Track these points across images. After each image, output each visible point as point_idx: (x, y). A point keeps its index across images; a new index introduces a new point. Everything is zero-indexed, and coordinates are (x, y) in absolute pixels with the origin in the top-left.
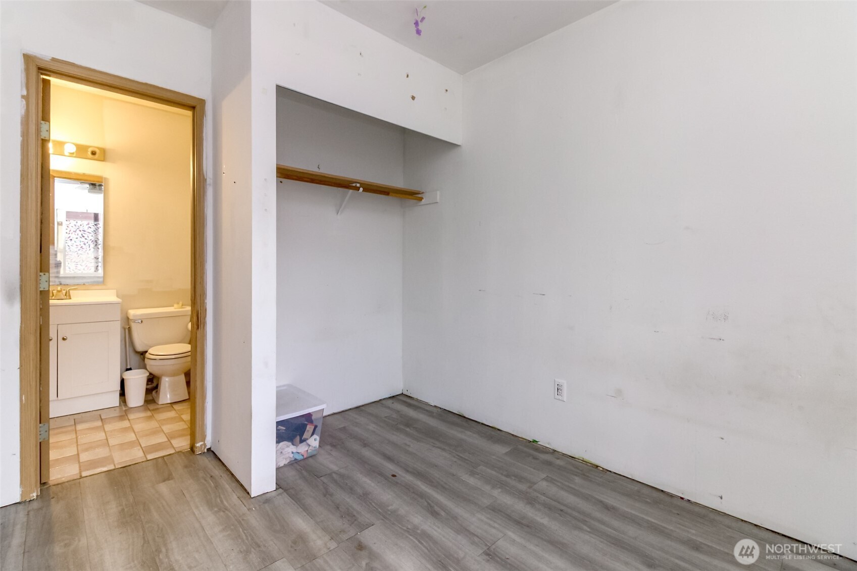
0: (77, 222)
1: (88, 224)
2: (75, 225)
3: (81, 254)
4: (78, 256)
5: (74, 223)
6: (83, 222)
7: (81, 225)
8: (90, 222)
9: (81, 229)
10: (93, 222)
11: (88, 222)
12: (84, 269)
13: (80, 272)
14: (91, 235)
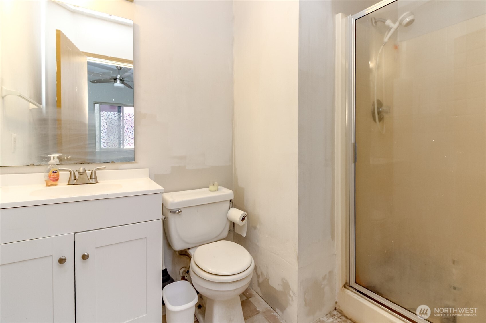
0: (107, 113)
1: (114, 114)
2: (106, 115)
3: (110, 135)
4: (109, 136)
5: (106, 113)
6: (111, 112)
7: (110, 115)
8: (115, 113)
9: (110, 118)
10: (117, 113)
11: (114, 112)
12: (112, 146)
13: (110, 147)
14: (116, 121)
